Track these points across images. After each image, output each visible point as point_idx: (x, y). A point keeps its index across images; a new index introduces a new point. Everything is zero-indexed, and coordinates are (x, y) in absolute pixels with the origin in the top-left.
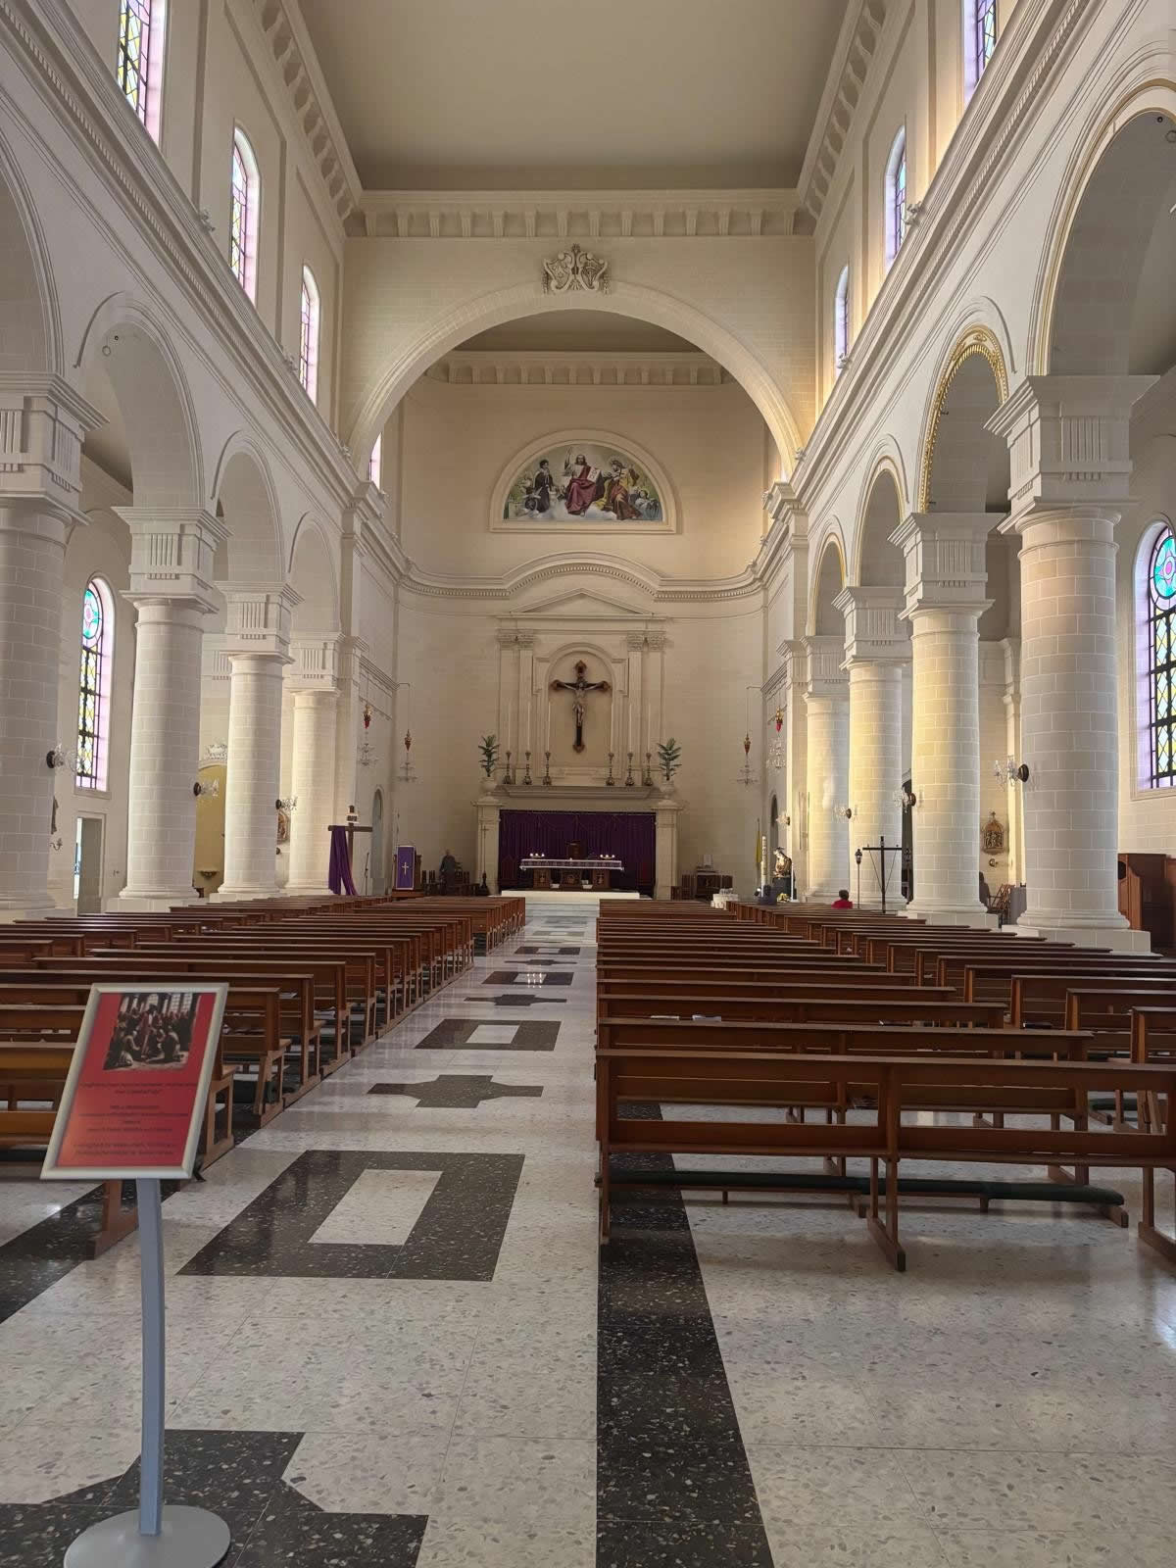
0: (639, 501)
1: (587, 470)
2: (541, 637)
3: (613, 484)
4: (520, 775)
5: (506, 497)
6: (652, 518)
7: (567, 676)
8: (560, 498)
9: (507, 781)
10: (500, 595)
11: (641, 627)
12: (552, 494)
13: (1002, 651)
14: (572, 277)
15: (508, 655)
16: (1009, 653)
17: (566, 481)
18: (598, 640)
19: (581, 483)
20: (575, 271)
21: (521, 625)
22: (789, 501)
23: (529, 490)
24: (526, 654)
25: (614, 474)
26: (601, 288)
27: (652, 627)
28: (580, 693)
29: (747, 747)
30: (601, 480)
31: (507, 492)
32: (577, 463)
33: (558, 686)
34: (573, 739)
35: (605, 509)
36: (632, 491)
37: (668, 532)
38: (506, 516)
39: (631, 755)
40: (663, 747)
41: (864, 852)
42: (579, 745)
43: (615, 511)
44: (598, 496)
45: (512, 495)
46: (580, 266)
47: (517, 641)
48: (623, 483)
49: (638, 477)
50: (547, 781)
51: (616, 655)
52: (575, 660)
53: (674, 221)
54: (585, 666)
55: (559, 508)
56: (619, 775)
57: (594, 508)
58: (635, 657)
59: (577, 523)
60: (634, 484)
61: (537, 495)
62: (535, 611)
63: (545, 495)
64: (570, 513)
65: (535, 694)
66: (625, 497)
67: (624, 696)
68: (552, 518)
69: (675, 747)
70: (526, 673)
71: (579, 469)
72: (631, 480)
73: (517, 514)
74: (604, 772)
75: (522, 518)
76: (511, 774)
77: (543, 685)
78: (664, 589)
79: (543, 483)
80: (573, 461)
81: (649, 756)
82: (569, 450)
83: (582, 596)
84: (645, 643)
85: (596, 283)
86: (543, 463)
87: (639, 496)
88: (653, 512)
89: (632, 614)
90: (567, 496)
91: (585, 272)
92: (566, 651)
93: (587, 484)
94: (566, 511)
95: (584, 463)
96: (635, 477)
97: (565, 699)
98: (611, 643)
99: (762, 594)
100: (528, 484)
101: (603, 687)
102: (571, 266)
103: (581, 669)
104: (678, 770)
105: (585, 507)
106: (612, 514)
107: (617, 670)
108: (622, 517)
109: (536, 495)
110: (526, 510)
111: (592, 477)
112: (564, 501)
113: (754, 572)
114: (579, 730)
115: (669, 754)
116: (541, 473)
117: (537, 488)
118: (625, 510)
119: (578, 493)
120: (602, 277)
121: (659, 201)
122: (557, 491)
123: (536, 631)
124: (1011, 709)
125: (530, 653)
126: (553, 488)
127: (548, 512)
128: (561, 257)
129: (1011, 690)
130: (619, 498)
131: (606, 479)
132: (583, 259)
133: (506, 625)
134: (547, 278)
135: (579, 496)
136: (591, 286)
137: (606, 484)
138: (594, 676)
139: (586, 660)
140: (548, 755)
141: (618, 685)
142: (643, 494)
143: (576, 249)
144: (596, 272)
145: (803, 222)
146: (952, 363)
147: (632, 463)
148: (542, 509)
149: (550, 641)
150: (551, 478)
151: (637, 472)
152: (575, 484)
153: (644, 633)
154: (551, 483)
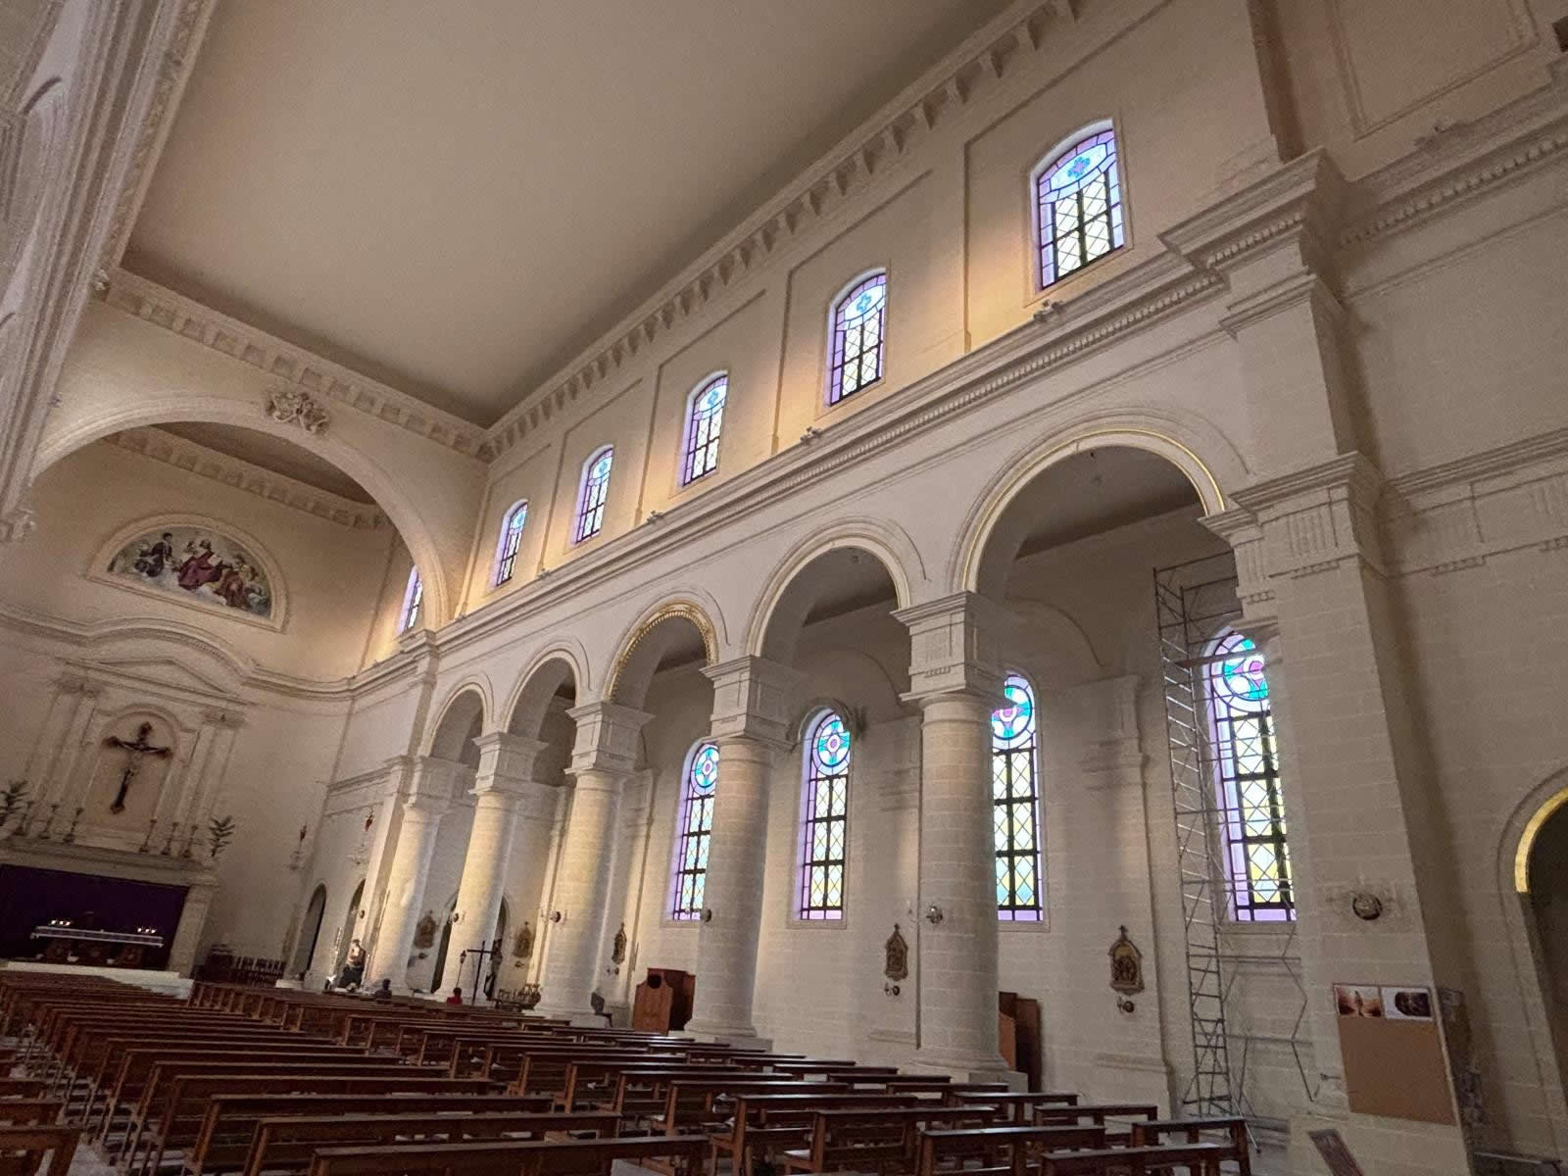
0: (252, 595)
1: (210, 554)
2: (109, 689)
3: (233, 573)
4: (36, 828)
5: (117, 551)
6: (260, 613)
7: (128, 734)
8: (175, 570)
9: (19, 832)
10: (78, 640)
11: (223, 704)
12: (167, 564)
13: (557, 795)
14: (295, 415)
15: (67, 700)
16: (563, 797)
17: (186, 557)
18: (175, 707)
19: (201, 563)
20: (299, 411)
21: (92, 674)
22: (430, 645)
23: (144, 554)
24: (88, 703)
25: (234, 565)
26: (318, 432)
27: (232, 707)
28: (137, 754)
29: (303, 836)
30: (220, 566)
31: (120, 548)
32: (201, 545)
33: (114, 743)
34: (113, 798)
35: (217, 592)
36: (248, 584)
37: (273, 630)
38: (111, 568)
39: (175, 825)
40: (216, 822)
41: (468, 954)
42: (118, 805)
43: (225, 597)
44: (214, 578)
45: (124, 553)
46: (305, 411)
47: (78, 688)
48: (241, 576)
49: (257, 575)
50: (69, 839)
51: (190, 725)
52: (142, 720)
53: (389, 412)
54: (150, 728)
55: (172, 579)
56: (158, 843)
57: (206, 589)
58: (208, 730)
59: (186, 597)
60: (253, 579)
61: (152, 560)
62: (114, 665)
63: (159, 563)
64: (181, 585)
65: (84, 745)
66: (240, 588)
67: (184, 767)
68: (159, 585)
69: (229, 825)
70: (80, 721)
71: (202, 551)
72: (250, 575)
73: (123, 572)
74: (141, 838)
75: (128, 576)
76: (24, 826)
77: (96, 736)
78: (254, 676)
79: (161, 552)
80: (198, 542)
81: (195, 828)
82: (197, 532)
83: (170, 663)
84: (224, 720)
85: (314, 428)
86: (166, 535)
87: (253, 591)
88: (262, 607)
89: (219, 691)
90: (183, 570)
91: (307, 416)
92: (135, 709)
93: (205, 566)
94: (177, 583)
95: (208, 547)
96: (254, 573)
97: (118, 756)
98: (187, 712)
99: (349, 702)
100: (145, 548)
101: (164, 753)
102: (297, 407)
103: (145, 730)
104: (227, 847)
105: (197, 584)
106: (223, 600)
107: (185, 739)
108: (232, 604)
109: (150, 560)
110: (135, 570)
111: (213, 561)
112: (177, 574)
113: (349, 684)
114: (124, 790)
115: (222, 829)
116: (162, 544)
117: (152, 554)
118: (237, 598)
119: (195, 571)
120: (320, 425)
121: (385, 393)
122: (174, 562)
123: (106, 683)
124: (556, 840)
125: (91, 703)
126: (170, 559)
127: (157, 578)
128: (290, 396)
129: (558, 826)
130: (234, 587)
131: (226, 567)
132: (309, 407)
133: (71, 669)
134: (271, 408)
135: (193, 574)
136: (308, 428)
137: (225, 572)
138: (157, 740)
139: (153, 722)
140: (79, 811)
141: (181, 751)
142: (257, 591)
143: (305, 397)
144: (317, 420)
145: (485, 454)
146: (657, 615)
147: (254, 560)
148: (152, 573)
149: (119, 697)
150: (170, 548)
151: (257, 570)
152: (193, 562)
153: (223, 710)
154: (169, 555)
